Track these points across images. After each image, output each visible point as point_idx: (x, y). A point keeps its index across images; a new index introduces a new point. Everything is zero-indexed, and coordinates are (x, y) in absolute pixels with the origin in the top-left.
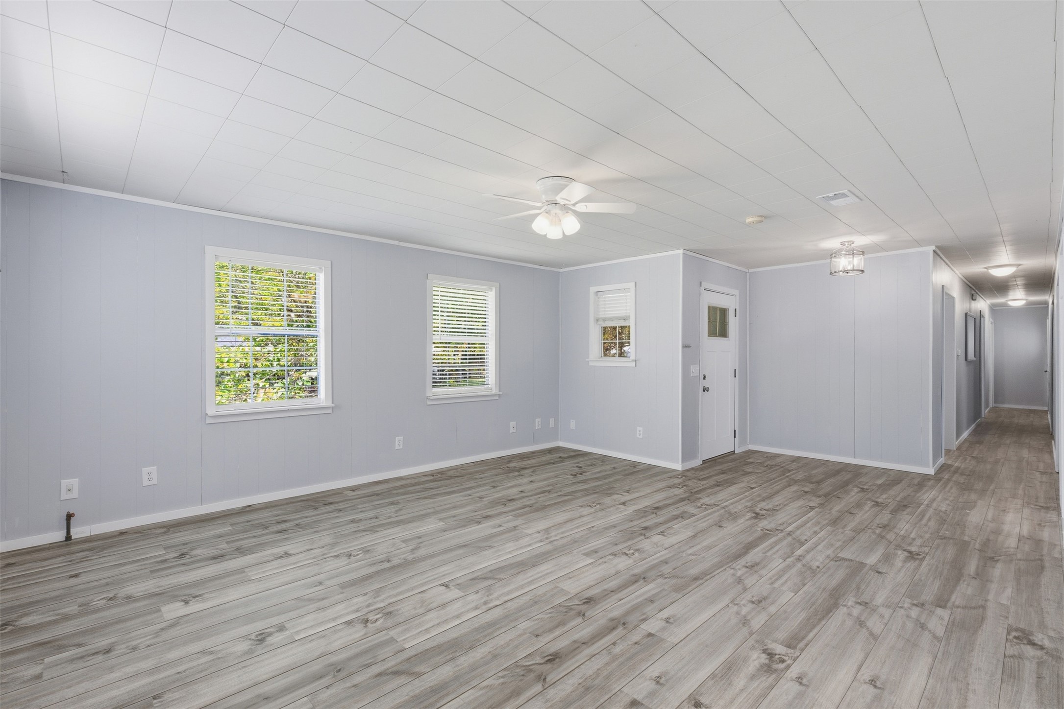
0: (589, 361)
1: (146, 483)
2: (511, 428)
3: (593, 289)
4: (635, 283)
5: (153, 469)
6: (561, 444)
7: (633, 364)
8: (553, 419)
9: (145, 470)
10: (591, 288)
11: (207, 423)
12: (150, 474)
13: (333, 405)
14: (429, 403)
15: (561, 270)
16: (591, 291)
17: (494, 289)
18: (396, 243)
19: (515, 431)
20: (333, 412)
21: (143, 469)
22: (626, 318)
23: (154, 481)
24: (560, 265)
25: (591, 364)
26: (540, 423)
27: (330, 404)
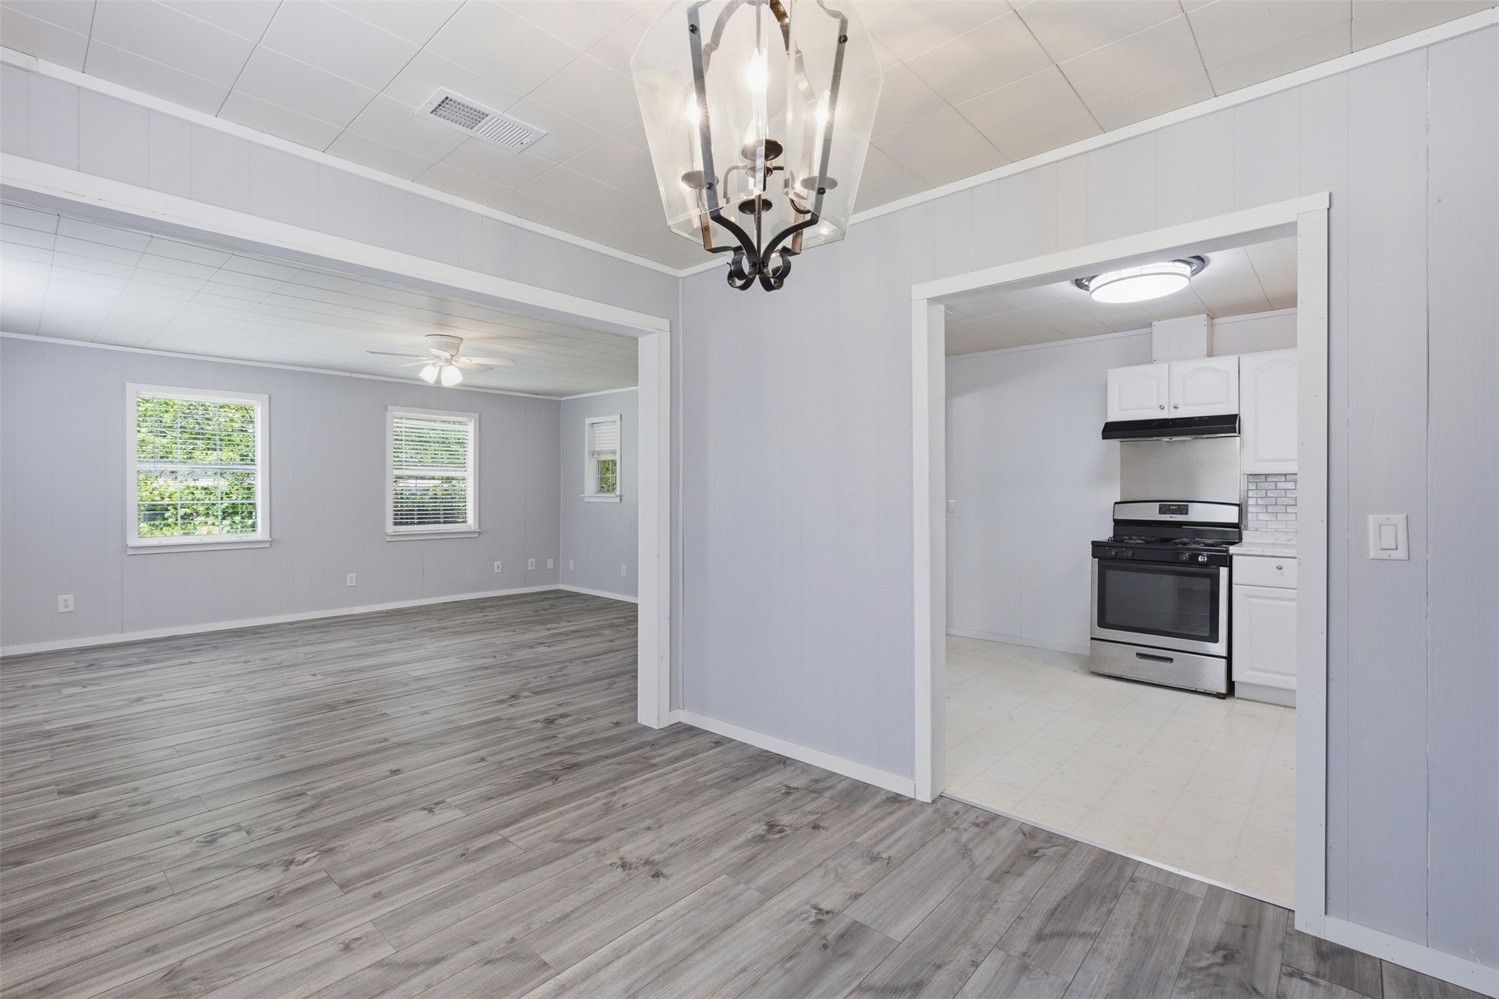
0: (584, 497)
1: (62, 609)
2: (496, 568)
3: (589, 421)
4: (621, 416)
5: (70, 597)
6: (562, 587)
7: (618, 500)
8: (552, 560)
9: (61, 598)
10: (587, 419)
11: (128, 554)
12: (66, 601)
13: (270, 540)
14: (388, 539)
15: (562, 399)
16: (586, 422)
17: (473, 420)
18: (348, 374)
19: (500, 571)
20: (270, 545)
21: (59, 596)
22: (614, 453)
23: (71, 608)
24: (562, 395)
25: (586, 500)
26: (534, 563)
27: (267, 537)
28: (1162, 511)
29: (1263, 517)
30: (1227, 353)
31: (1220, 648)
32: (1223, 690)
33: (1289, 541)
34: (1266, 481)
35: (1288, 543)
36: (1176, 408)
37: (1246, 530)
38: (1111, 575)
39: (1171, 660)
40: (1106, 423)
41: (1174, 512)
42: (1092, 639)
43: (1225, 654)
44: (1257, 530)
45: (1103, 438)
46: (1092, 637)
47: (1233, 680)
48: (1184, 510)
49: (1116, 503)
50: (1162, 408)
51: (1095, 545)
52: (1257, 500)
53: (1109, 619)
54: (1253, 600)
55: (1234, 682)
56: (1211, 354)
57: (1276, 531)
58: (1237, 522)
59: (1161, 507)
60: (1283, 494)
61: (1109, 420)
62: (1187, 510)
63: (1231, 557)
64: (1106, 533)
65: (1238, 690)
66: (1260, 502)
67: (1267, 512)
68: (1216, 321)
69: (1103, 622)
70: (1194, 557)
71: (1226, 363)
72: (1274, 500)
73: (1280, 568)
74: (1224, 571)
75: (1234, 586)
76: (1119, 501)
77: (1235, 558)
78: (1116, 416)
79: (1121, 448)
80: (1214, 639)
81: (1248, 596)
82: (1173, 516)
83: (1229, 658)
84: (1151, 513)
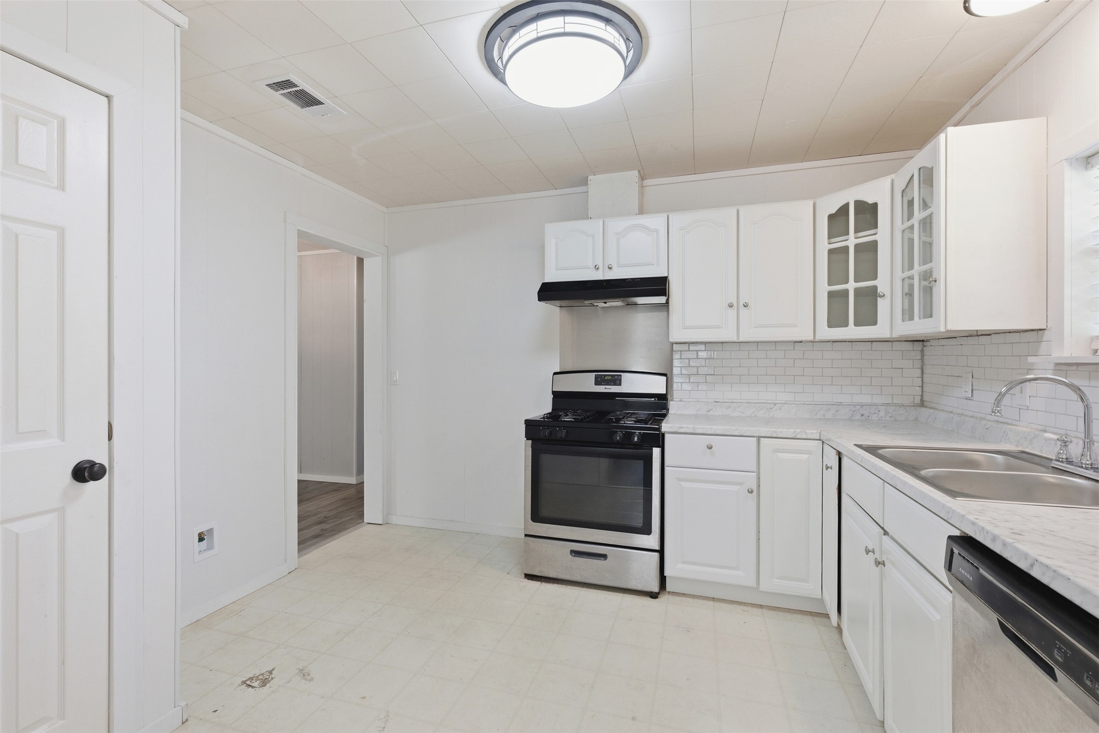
28: (598, 382)
29: (686, 387)
30: (657, 211)
31: (652, 541)
32: (655, 588)
33: (709, 411)
34: (689, 350)
35: (708, 413)
36: (610, 268)
37: (672, 400)
38: (546, 458)
39: (604, 556)
40: (543, 283)
41: (608, 383)
42: (526, 535)
43: (657, 548)
44: (681, 401)
45: (540, 299)
46: (526, 533)
47: (665, 574)
48: (617, 381)
49: (555, 374)
50: (597, 268)
51: (529, 424)
52: (681, 370)
53: (544, 512)
54: (684, 484)
55: (666, 576)
56: (641, 212)
57: (698, 401)
58: (665, 393)
59: (596, 378)
60: (703, 364)
61: (547, 281)
62: (620, 380)
63: (663, 435)
64: (543, 407)
65: (669, 586)
66: (684, 372)
67: (690, 382)
68: (647, 182)
69: (537, 516)
70: (628, 436)
71: (656, 221)
72: (695, 369)
73: (710, 448)
74: (656, 451)
75: (666, 469)
76: (558, 371)
77: (667, 437)
78: (554, 276)
79: (560, 312)
80: (646, 530)
81: (680, 480)
82: (607, 387)
83: (661, 552)
84: (586, 384)
